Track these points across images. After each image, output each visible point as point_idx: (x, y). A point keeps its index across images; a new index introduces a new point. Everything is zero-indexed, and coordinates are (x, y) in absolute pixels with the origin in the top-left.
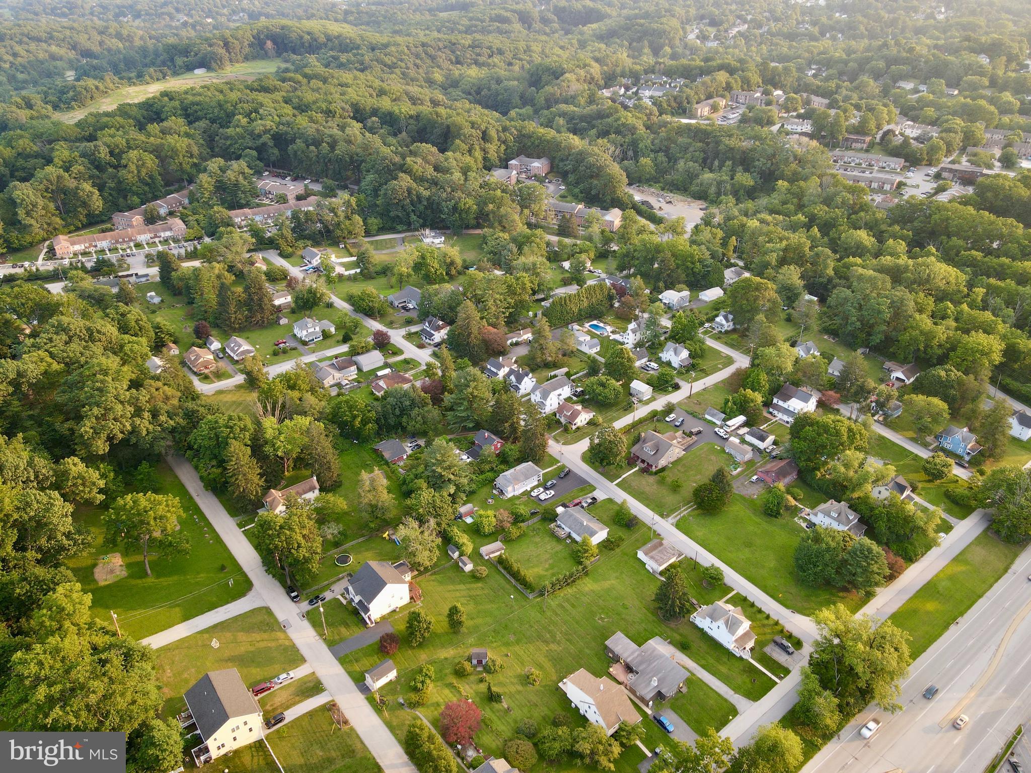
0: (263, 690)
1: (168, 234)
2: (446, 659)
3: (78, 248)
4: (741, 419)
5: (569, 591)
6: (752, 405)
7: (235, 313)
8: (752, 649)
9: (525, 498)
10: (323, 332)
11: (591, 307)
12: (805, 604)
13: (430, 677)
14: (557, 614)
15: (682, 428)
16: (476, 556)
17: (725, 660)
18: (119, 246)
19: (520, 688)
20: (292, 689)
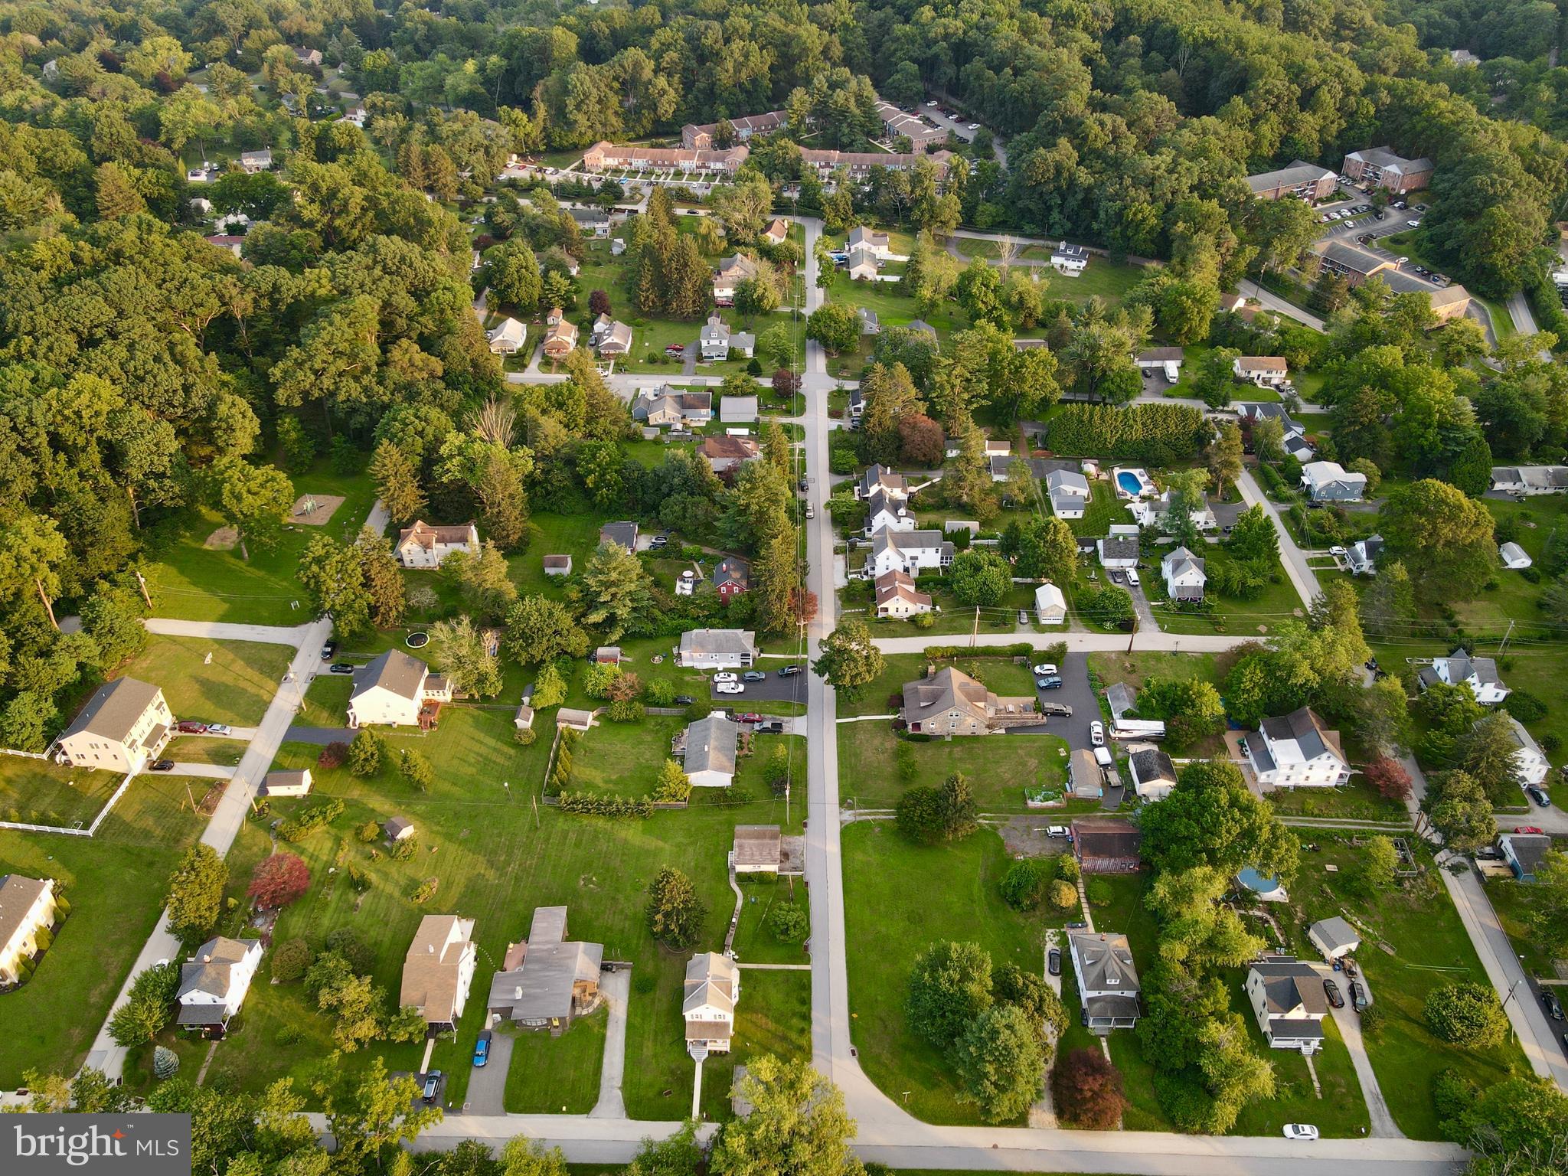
0: (187, 730)
1: (719, 166)
2: (373, 810)
3: (612, 162)
4: (1157, 726)
5: (601, 823)
6: (1189, 711)
7: (647, 290)
8: (713, 1054)
9: (703, 678)
10: (732, 350)
11: (1149, 443)
12: (886, 1057)
13: (325, 818)
14: (547, 840)
15: (1042, 695)
16: (547, 715)
17: (668, 1040)
18: (657, 170)
19: (397, 894)
20: (213, 745)
